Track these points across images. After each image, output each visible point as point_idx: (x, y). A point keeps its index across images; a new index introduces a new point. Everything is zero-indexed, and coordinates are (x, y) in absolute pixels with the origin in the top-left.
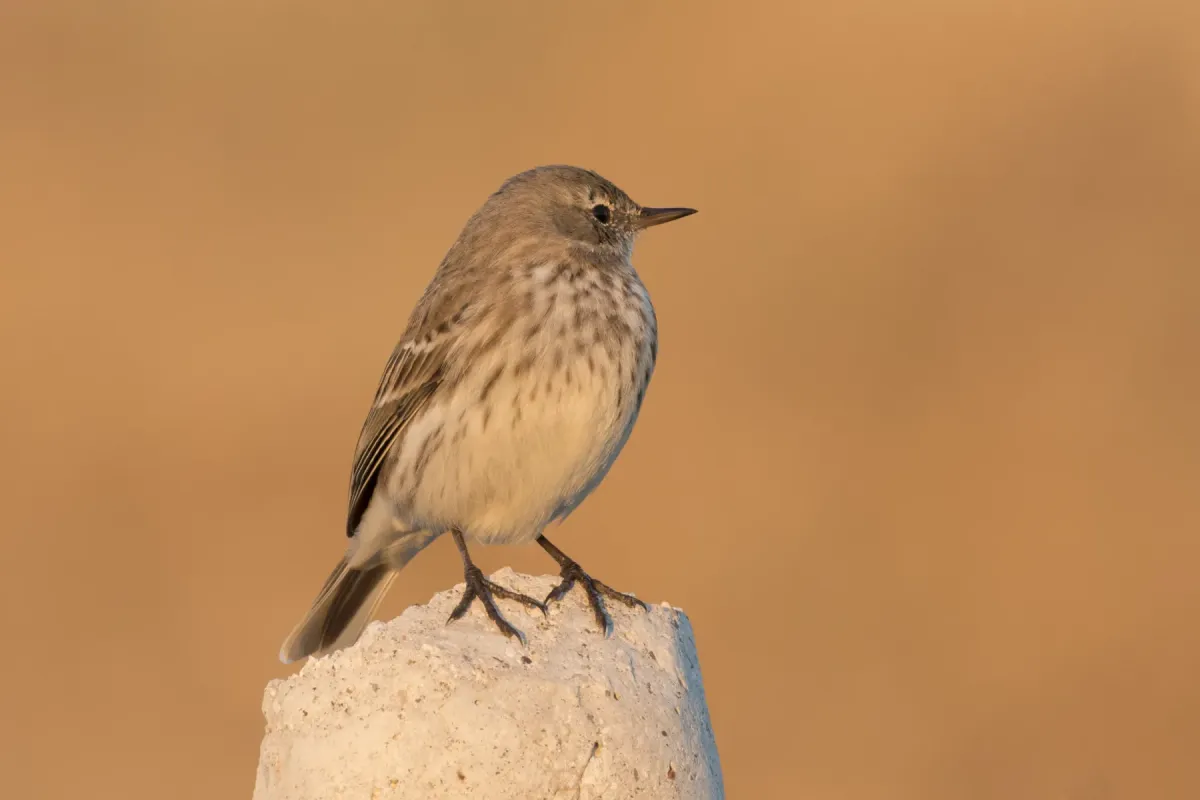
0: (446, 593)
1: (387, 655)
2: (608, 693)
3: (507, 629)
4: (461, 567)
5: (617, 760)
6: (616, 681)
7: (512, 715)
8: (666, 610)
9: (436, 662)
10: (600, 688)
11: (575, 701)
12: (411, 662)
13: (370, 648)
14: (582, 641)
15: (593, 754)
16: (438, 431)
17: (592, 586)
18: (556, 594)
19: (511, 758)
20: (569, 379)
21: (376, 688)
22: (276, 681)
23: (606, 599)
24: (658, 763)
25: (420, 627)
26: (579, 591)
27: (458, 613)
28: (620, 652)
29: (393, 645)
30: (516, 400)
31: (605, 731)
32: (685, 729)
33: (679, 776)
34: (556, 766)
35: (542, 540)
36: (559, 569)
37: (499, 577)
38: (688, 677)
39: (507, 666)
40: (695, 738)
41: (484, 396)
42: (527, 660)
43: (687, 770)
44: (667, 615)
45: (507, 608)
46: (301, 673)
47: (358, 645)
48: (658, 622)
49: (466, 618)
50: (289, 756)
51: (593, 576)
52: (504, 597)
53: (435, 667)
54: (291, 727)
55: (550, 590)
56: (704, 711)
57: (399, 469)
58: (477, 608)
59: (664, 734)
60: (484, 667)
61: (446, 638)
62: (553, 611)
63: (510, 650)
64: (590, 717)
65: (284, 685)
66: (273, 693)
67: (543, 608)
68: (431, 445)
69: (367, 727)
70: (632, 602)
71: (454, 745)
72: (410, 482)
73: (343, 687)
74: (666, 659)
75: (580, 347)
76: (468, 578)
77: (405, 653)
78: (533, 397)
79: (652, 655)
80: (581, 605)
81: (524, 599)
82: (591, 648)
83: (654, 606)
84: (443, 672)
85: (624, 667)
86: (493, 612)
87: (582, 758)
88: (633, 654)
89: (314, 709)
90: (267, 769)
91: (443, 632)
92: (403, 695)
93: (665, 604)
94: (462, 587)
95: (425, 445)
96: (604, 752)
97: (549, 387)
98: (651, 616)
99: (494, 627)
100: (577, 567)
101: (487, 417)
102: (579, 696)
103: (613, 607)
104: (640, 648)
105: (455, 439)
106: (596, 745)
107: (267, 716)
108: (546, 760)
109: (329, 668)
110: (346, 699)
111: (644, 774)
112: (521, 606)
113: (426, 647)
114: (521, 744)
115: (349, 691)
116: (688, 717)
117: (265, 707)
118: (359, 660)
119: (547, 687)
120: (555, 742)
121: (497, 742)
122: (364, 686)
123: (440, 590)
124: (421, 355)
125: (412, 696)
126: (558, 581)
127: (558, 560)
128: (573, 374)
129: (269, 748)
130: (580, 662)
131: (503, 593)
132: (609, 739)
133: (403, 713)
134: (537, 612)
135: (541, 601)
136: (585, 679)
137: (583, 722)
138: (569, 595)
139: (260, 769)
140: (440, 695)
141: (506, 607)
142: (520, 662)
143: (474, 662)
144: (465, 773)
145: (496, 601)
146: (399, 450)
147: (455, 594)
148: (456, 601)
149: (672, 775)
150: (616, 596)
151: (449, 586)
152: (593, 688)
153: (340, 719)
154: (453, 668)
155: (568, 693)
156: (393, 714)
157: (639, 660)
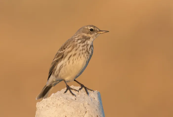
1: (55, 98)
2: (88, 104)
3: (73, 94)
5: (89, 114)
6: (89, 102)
7: (73, 107)
8: (96, 92)
10: (87, 103)
11: (83, 105)
13: (52, 97)
14: (84, 96)
15: (86, 113)
16: (62, 65)
17: (85, 88)
18: (80, 89)
19: (73, 114)
20: (81, 58)
21: (53, 103)
22: (38, 102)
24: (95, 114)
25: (60, 94)
26: (83, 89)
27: (65, 92)
28: (90, 98)
30: (73, 60)
32: (99, 109)
33: (98, 116)
34: (80, 115)
36: (80, 86)
37: (72, 87)
38: (100, 102)
39: (73, 100)
40: (101, 111)
41: (69, 59)
42: (76, 99)
43: (100, 115)
44: (97, 92)
46: (42, 101)
47: (50, 97)
48: (95, 93)
49: (67, 93)
50: (40, 113)
51: (86, 86)
52: (72, 90)
53: (62, 100)
54: (40, 109)
56: (102, 107)
57: (56, 71)
58: (68, 91)
59: (96, 110)
60: (69, 100)
61: (64, 96)
62: (80, 92)
63: (73, 98)
64: (85, 108)
65: (39, 103)
66: (38, 104)
67: (78, 91)
68: (61, 67)
69: (52, 109)
70: (91, 90)
71: (65, 112)
72: (58, 72)
73: (48, 103)
74: (97, 99)
75: (83, 53)
76: (67, 87)
77: (57, 98)
78: (75, 60)
79: (94, 98)
80: (84, 91)
85: (90, 100)
86: (71, 92)
87: (84, 114)
88: (92, 98)
89: (44, 106)
90: (37, 116)
91: (63, 95)
92: (57, 104)
93: (96, 91)
94: (66, 88)
95: (60, 67)
96: (87, 113)
98: (94, 92)
100: (83, 85)
102: (83, 104)
103: (89, 91)
104: (93, 97)
105: (65, 66)
106: (86, 112)
108: (79, 114)
109: (46, 100)
111: (93, 116)
112: (75, 91)
113: (60, 97)
114: (75, 112)
115: (49, 104)
116: (100, 107)
117: (37, 106)
118: (50, 99)
119: (79, 103)
120: (80, 111)
121: (71, 111)
122: (51, 103)
126: (80, 87)
127: (80, 84)
128: (81, 57)
129: (37, 112)
130: (84, 99)
131: (72, 89)
132: (88, 111)
133: (57, 107)
134: (77, 92)
135: (78, 90)
136: (84, 102)
137: (84, 108)
140: (63, 104)
141: (73, 91)
142: (74, 99)
143: (68, 99)
144: (66, 116)
145: (71, 90)
146: (56, 68)
148: (65, 90)
149: (97, 116)
150: (89, 89)
151: (64, 88)
152: (86, 103)
153: (48, 108)
154: (65, 100)
155: (82, 104)
156: (56, 107)
157: (92, 99)
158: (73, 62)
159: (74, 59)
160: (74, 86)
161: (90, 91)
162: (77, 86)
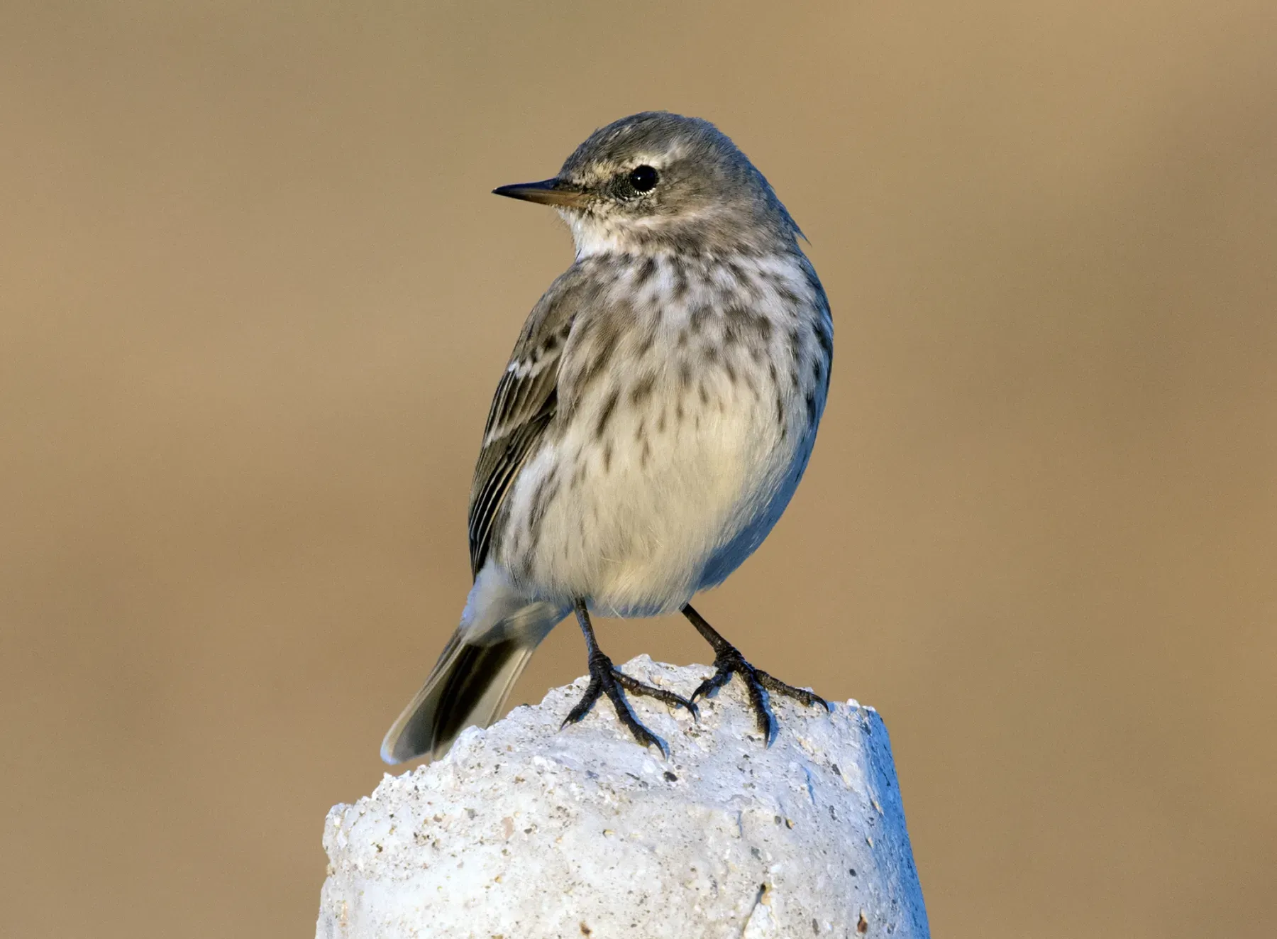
0: (564, 689)
1: (487, 771)
2: (778, 820)
3: (644, 736)
4: (585, 654)
5: (791, 907)
6: (788, 803)
7: (652, 849)
8: (853, 709)
9: (551, 780)
10: (767, 813)
11: (735, 830)
12: (518, 780)
13: (465, 762)
14: (743, 751)
15: (758, 900)
16: (552, 475)
17: (755, 679)
18: (707, 688)
19: (651, 905)
21: (472, 814)
22: (342, 806)
23: (773, 695)
24: (844, 914)
25: (530, 734)
26: (737, 686)
27: (577, 715)
28: (793, 766)
29: (495, 758)
30: (640, 433)
31: (774, 869)
32: (880, 865)
33: (872, 928)
34: (711, 916)
35: (689, 611)
36: (713, 656)
37: (635, 667)
38: (883, 799)
39: (645, 784)
40: (893, 878)
41: (601, 428)
42: (670, 777)
43: (882, 919)
44: (855, 717)
45: (645, 709)
46: (374, 795)
47: (448, 759)
48: (843, 726)
49: (588, 721)
50: (358, 904)
51: (757, 666)
52: (640, 694)
53: (550, 787)
54: (361, 867)
55: (699, 683)
56: (904, 843)
57: (511, 530)
58: (604, 708)
59: (852, 872)
60: (615, 786)
61: (563, 749)
62: (705, 713)
63: (649, 764)
64: (755, 852)
65: (352, 812)
66: (337, 821)
67: (692, 708)
68: (546, 493)
69: (461, 865)
70: (809, 699)
71: (577, 889)
72: (525, 542)
73: (429, 813)
74: (854, 774)
75: (711, 354)
76: (592, 667)
77: (512, 768)
78: (662, 425)
79: (835, 768)
80: (742, 704)
81: (666, 697)
82: (756, 760)
83: (838, 704)
84: (559, 792)
85: (799, 785)
86: (625, 715)
87: (744, 905)
88: (810, 767)
89: (391, 844)
90: (329, 924)
91: (560, 740)
92: (508, 823)
93: (852, 702)
94: (585, 681)
95: (538, 493)
96: (773, 898)
97: (680, 413)
98: (833, 717)
99: (626, 734)
100: (737, 654)
101: (608, 457)
102: (739, 823)
103: (780, 707)
104: (820, 759)
105: (573, 484)
106: (763, 888)
107: (329, 852)
108: (697, 908)
109: (410, 787)
110: (434, 831)
111: (825, 925)
112: (662, 706)
113: (538, 760)
114: (664, 887)
115: (437, 819)
116: (884, 850)
117: (327, 840)
118: (449, 779)
119: (699, 811)
120: (708, 884)
121: (632, 885)
122: (458, 812)
123: (557, 685)
124: (527, 378)
125: (521, 824)
126: (710, 672)
127: (713, 643)
128: (709, 391)
129: (332, 895)
130: (742, 779)
131: (638, 688)
132: (780, 880)
133: (508, 847)
134: (683, 713)
135: (689, 698)
136: (748, 802)
137: (746, 855)
138: (724, 691)
139: (320, 923)
140: (556, 824)
141: (643, 708)
142: (661, 779)
143: (601, 779)
144: (590, 926)
145: (629, 698)
147: (574, 691)
149: (863, 927)
150: (787, 691)
151: (567, 680)
152: (758, 813)
153: (426, 855)
154: (574, 787)
155: (726, 819)
156: (496, 850)
157: (818, 775)
158: (647, 449)
159: (652, 424)
160: (654, 659)
161: (800, 708)
162: (683, 663)
